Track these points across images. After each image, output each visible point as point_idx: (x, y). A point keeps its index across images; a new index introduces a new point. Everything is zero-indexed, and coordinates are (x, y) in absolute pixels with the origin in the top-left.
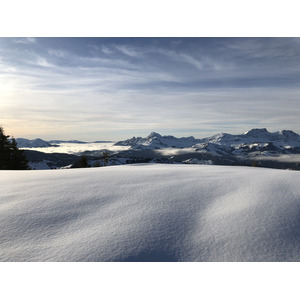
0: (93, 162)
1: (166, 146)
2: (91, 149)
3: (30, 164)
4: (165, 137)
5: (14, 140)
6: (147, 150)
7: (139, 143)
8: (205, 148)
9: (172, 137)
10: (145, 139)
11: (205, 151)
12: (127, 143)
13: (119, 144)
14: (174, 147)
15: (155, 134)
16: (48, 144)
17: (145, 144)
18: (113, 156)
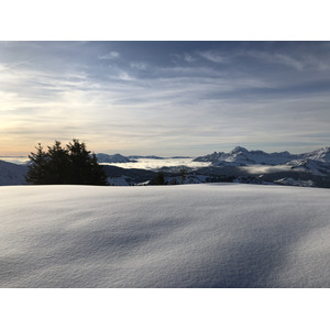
0: (170, 179)
1: (254, 163)
2: (168, 165)
3: (109, 180)
4: (252, 153)
5: (94, 155)
6: (231, 167)
7: (221, 159)
8: (304, 166)
9: (261, 152)
10: (229, 155)
11: (303, 170)
12: (207, 158)
13: (199, 159)
14: (263, 164)
15: (240, 149)
16: (126, 160)
17: (228, 160)
18: (192, 173)
